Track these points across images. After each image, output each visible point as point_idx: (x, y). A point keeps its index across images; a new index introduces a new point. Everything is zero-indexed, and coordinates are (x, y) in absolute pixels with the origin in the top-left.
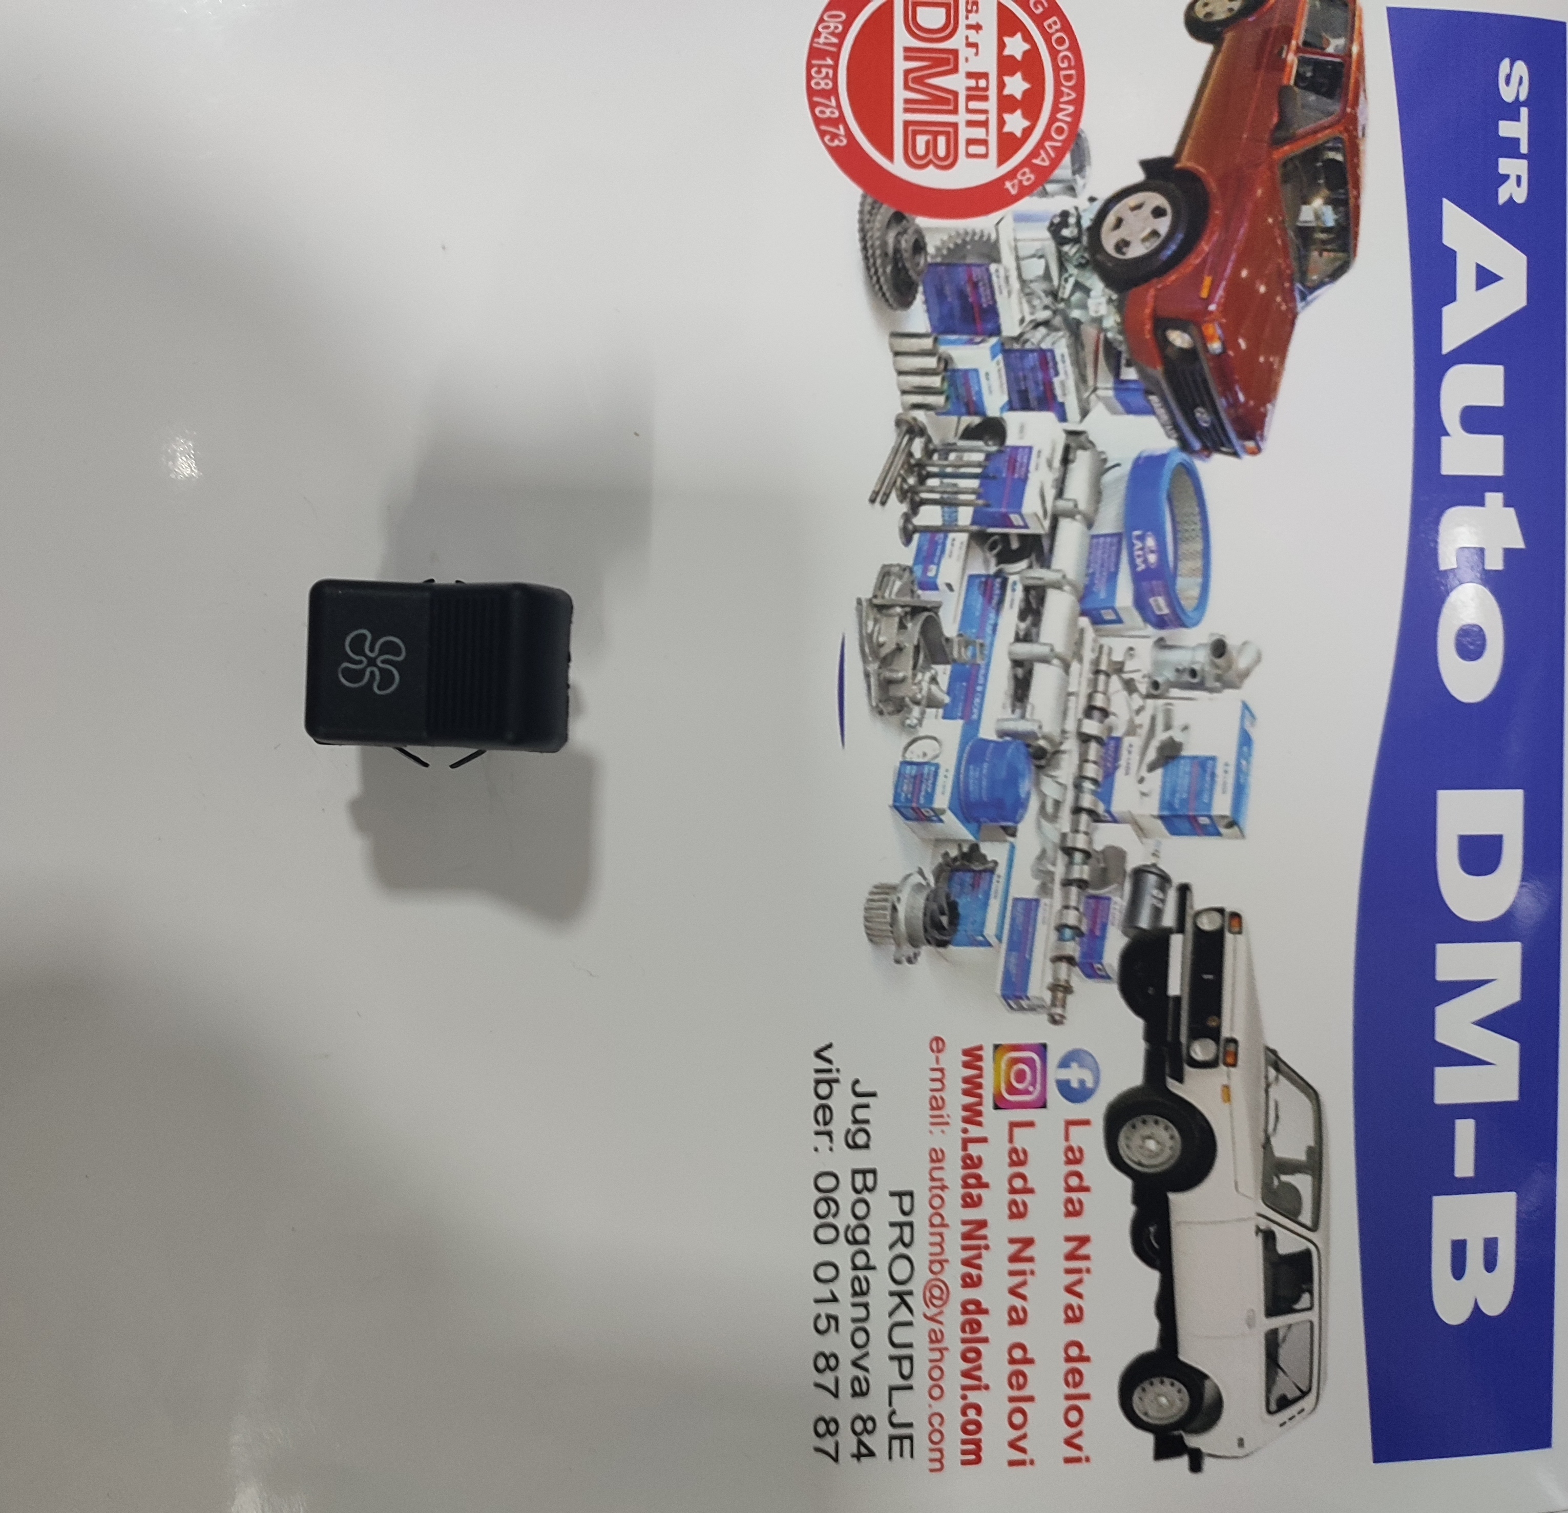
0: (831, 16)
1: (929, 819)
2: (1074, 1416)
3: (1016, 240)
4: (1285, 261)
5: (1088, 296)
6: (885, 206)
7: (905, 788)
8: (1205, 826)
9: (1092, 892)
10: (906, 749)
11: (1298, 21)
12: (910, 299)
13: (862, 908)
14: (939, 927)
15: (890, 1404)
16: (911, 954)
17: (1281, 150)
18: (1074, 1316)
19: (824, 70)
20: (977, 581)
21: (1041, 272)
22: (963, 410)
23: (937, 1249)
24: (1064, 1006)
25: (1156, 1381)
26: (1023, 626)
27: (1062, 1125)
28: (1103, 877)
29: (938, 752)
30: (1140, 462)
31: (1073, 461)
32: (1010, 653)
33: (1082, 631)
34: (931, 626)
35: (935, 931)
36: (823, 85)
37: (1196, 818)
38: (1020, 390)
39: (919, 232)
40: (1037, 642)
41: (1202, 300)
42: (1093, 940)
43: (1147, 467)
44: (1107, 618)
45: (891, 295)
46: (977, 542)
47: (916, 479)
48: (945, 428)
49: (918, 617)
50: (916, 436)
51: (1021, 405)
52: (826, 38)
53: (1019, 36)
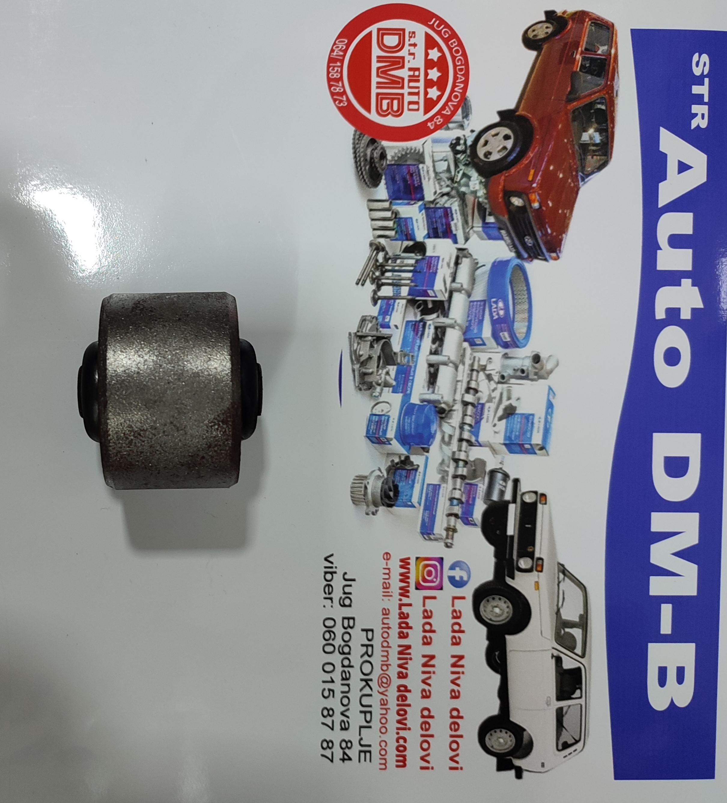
0: (340, 42)
1: (384, 443)
2: (454, 746)
3: (433, 152)
4: (573, 161)
5: (470, 180)
6: (366, 136)
7: (372, 427)
8: (528, 449)
9: (468, 481)
10: (373, 408)
11: (582, 38)
12: (378, 182)
13: (350, 486)
14: (389, 497)
15: (360, 735)
16: (374, 510)
17: (572, 105)
18: (455, 695)
19: (336, 69)
20: (411, 324)
21: (445, 168)
22: (404, 238)
23: (385, 659)
24: (452, 538)
25: (498, 730)
26: (434, 346)
27: (451, 599)
28: (474, 474)
29: (389, 410)
30: (496, 264)
31: (461, 264)
32: (427, 360)
33: (465, 349)
34: (386, 346)
35: (386, 499)
36: (335, 76)
37: (523, 445)
38: (434, 229)
39: (383, 148)
40: (441, 354)
41: (529, 181)
42: (468, 506)
43: (498, 267)
44: (477, 343)
45: (369, 180)
46: (410, 304)
47: (380, 273)
48: (395, 247)
49: (380, 342)
50: (380, 251)
51: (434, 235)
52: (337, 52)
53: (436, 49)
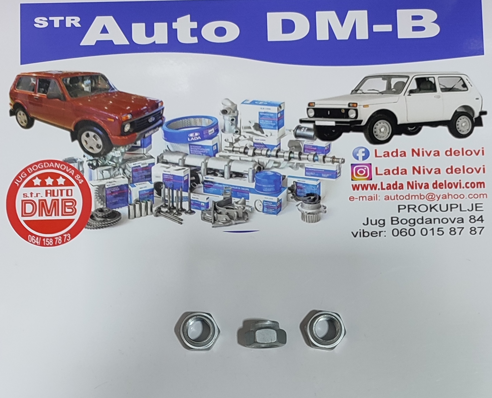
0: (30, 240)
1: (281, 203)
2: (469, 153)
3: (98, 180)
4: (102, 95)
5: (115, 157)
6: (88, 221)
7: (271, 211)
8: (281, 115)
9: (302, 151)
10: (259, 211)
11: (26, 93)
12: (117, 213)
13: (309, 223)
14: (314, 199)
15: (466, 211)
16: (323, 208)
17: (67, 98)
18: (437, 153)
19: (47, 241)
20: (205, 190)
21: (107, 172)
22: (152, 195)
23: (417, 197)
24: (339, 159)
25: (457, 127)
26: (219, 175)
27: (377, 158)
28: (298, 147)
29: (260, 201)
30: (166, 139)
31: (167, 160)
32: (228, 179)
33: (220, 156)
34: (220, 204)
35: (316, 200)
37: (278, 118)
38: (146, 178)
39: (96, 211)
40: (224, 170)
41: (114, 121)
42: (318, 150)
43: (168, 137)
44: (216, 148)
45: (117, 219)
46: (193, 190)
47: (174, 210)
48: (158, 201)
49: (217, 208)
50: (160, 210)
51: (149, 177)
52: (37, 241)
53: (34, 181)
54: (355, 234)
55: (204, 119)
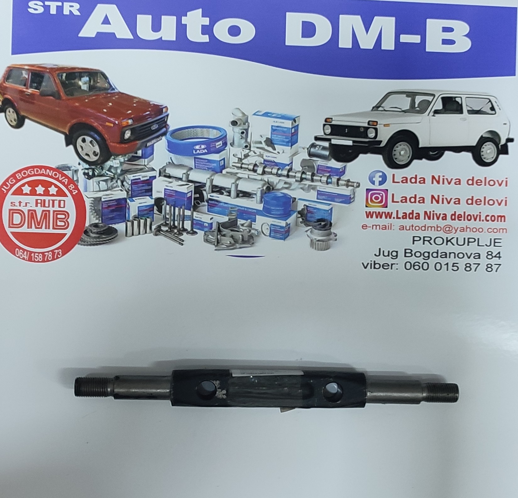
0: (17, 254)
1: (289, 228)
2: (492, 183)
3: (93, 191)
4: (101, 96)
5: (113, 166)
6: (82, 237)
7: (278, 236)
8: (295, 130)
9: (315, 172)
10: (265, 235)
11: (16, 88)
12: (114, 229)
13: (317, 251)
14: (325, 225)
15: (483, 246)
16: (334, 235)
17: (62, 96)
18: (458, 182)
19: (36, 256)
21: (104, 183)
22: (152, 212)
23: (433, 228)
24: (353, 182)
25: (482, 154)
26: (225, 193)
27: (394, 184)
28: (311, 167)
29: (267, 225)
30: (170, 150)
31: (169, 174)
32: (234, 198)
33: (227, 172)
34: (224, 225)
35: (327, 227)
36: (41, 257)
37: (292, 133)
39: (91, 225)
40: (231, 189)
41: (114, 125)
42: (333, 171)
43: (172, 148)
44: (223, 163)
45: (113, 236)
46: (196, 209)
47: (175, 229)
48: (158, 218)
49: (221, 229)
50: (161, 229)
51: (150, 192)
52: (25, 256)
53: (23, 188)
54: (365, 265)
55: (212, 130)
